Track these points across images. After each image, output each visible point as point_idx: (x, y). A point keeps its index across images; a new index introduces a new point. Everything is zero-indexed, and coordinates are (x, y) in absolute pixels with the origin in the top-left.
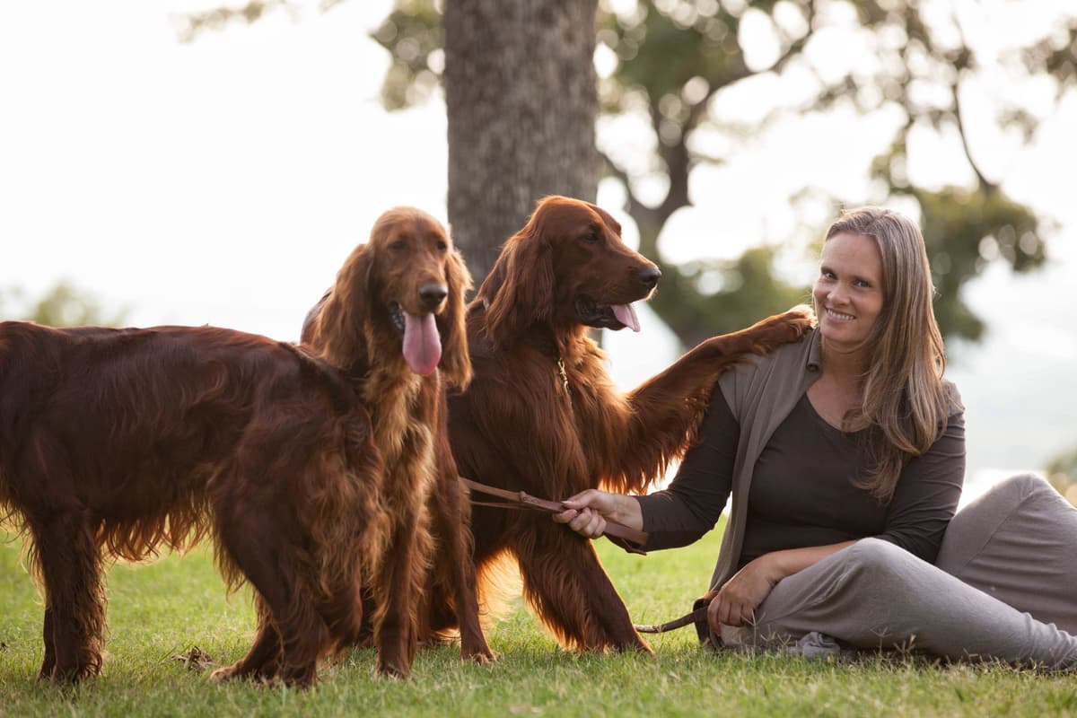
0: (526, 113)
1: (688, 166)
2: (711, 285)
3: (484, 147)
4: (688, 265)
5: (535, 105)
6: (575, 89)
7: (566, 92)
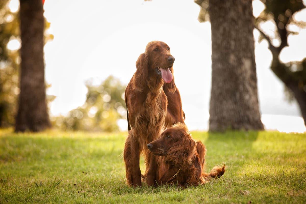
0: (233, 20)
1: (287, 35)
2: (295, 68)
3: (221, 30)
4: (288, 63)
5: (236, 18)
6: (247, 13)
7: (244, 14)
